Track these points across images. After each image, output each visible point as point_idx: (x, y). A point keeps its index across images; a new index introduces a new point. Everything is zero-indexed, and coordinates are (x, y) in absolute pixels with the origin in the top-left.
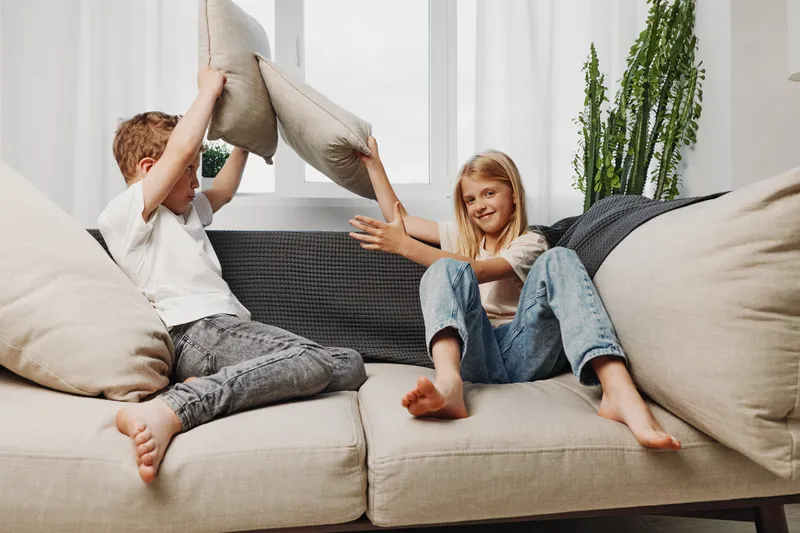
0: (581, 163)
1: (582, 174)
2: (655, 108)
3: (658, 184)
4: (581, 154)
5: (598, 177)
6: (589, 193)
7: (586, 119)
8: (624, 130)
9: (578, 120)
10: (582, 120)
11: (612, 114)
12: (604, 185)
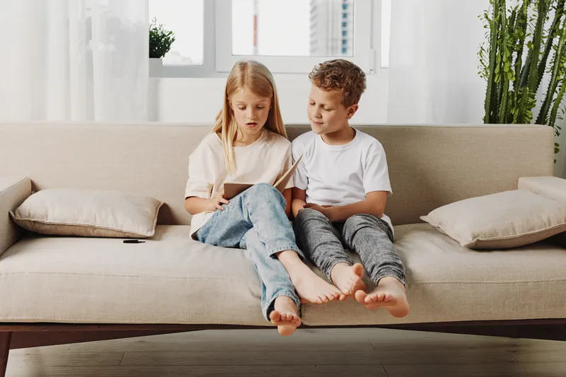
0: (486, 56)
1: (487, 66)
2: (555, 4)
3: (552, 75)
4: (487, 46)
5: (497, 70)
6: (491, 83)
7: (490, 17)
8: (524, 26)
9: (483, 16)
10: (487, 17)
11: (514, 12)
12: (503, 77)
